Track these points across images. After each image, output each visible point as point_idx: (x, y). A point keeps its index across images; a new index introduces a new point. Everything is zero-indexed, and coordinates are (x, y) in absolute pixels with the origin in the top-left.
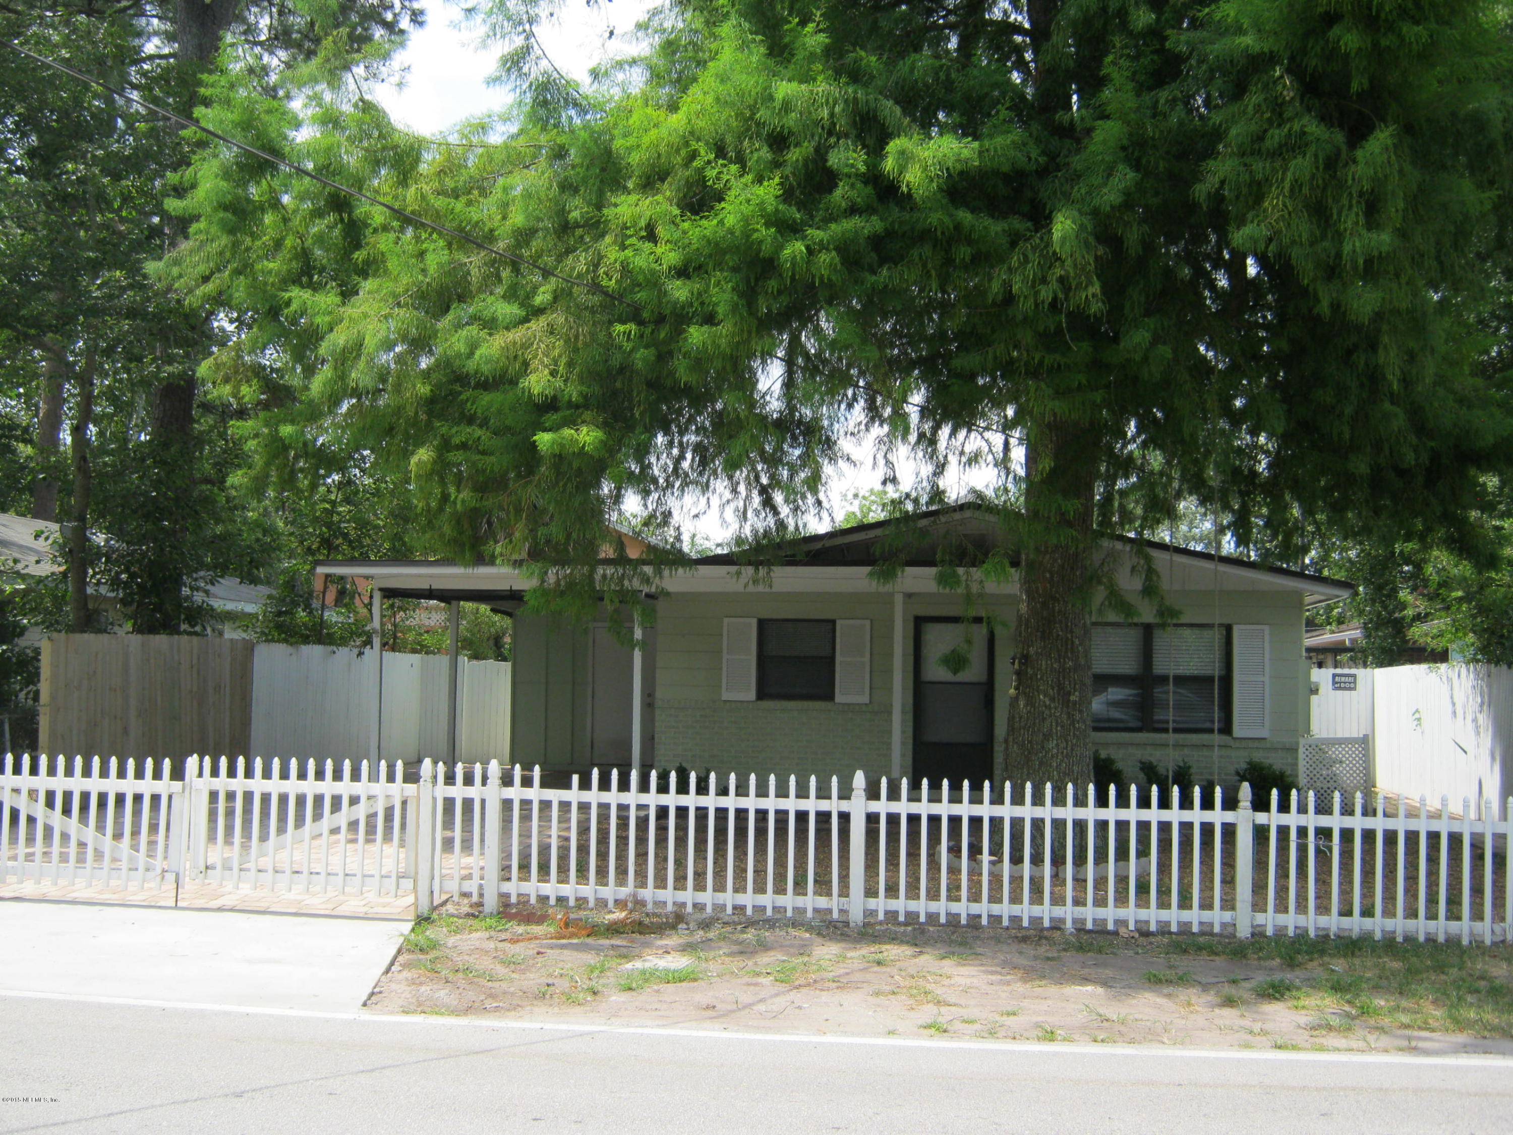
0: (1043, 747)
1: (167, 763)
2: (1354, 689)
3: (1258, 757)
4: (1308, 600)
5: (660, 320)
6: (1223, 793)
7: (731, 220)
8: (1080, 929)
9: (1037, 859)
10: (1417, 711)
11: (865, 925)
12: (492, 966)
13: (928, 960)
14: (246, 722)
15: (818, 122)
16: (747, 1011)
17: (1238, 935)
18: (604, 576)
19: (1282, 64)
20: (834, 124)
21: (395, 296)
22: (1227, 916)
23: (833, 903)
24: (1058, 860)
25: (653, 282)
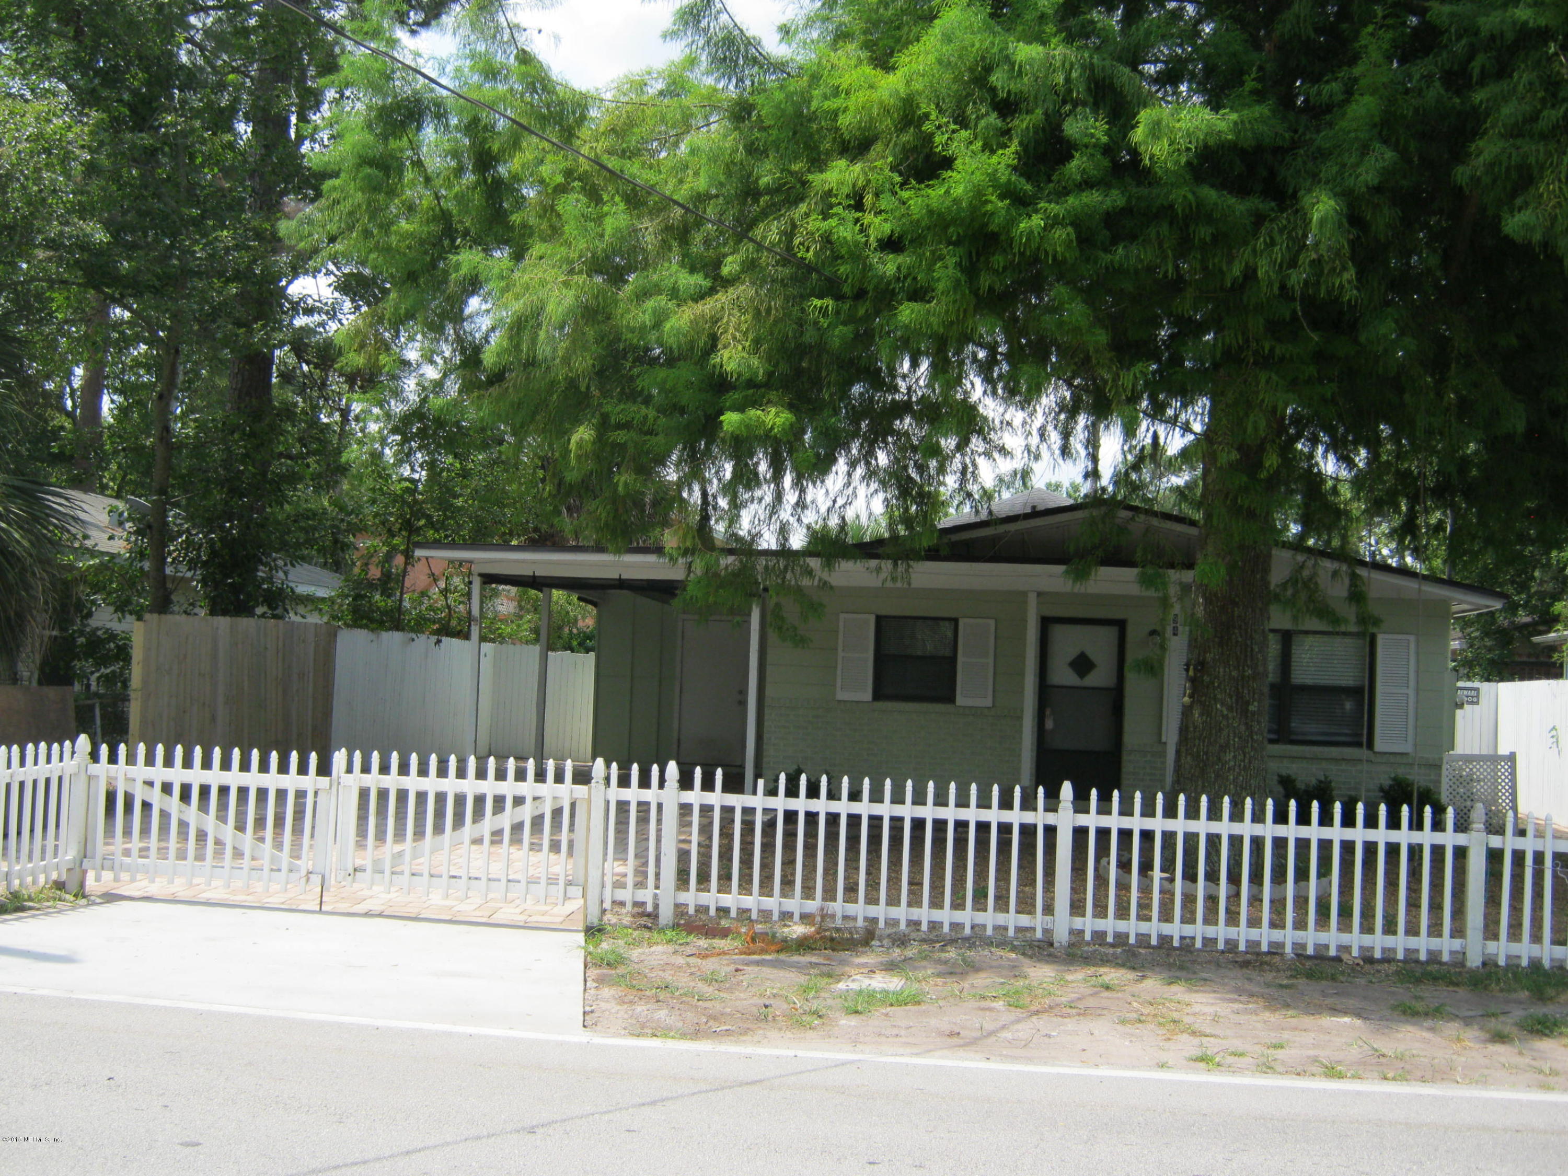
0: (1219, 759)
1: (313, 756)
2: (1477, 703)
3: (1401, 772)
4: (1455, 608)
5: (860, 294)
6: (1365, 810)
7: (959, 191)
8: (1300, 955)
9: (1212, 876)
10: (1554, 728)
11: (1071, 945)
12: (692, 984)
13: (1152, 985)
14: (326, 713)
15: (1054, 88)
16: (993, 1039)
17: (1469, 964)
18: (766, 567)
19: (1555, 41)
20: (1070, 91)
21: (570, 262)
22: (1457, 944)
23: (1038, 921)
24: (1234, 878)
25: (856, 254)
